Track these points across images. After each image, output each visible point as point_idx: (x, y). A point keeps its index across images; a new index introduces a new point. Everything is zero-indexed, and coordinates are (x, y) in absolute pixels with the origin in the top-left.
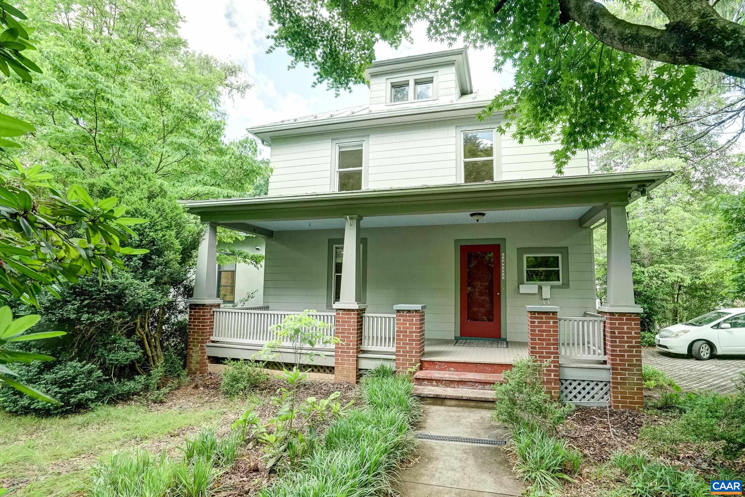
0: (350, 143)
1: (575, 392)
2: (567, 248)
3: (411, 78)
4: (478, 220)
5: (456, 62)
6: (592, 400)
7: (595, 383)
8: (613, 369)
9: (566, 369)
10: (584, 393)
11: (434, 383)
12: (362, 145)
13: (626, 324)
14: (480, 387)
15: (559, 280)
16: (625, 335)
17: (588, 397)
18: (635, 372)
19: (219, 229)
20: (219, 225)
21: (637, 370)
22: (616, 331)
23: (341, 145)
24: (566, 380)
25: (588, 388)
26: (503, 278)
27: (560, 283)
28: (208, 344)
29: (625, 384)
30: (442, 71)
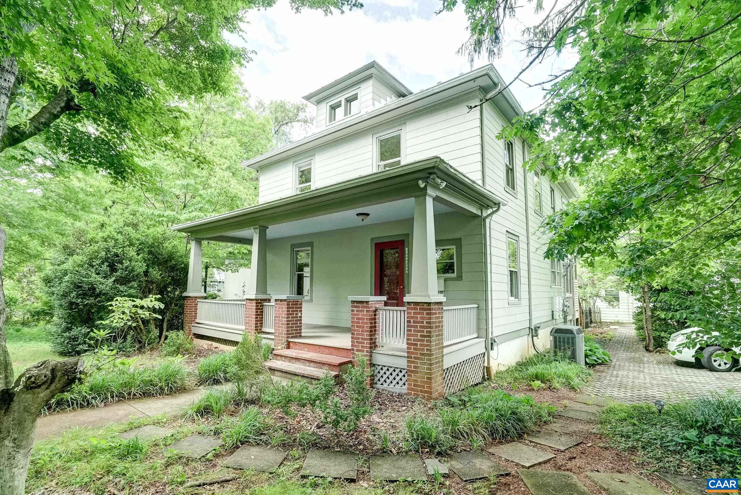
0: (303, 164)
1: (385, 377)
2: (461, 239)
3: (342, 98)
4: (363, 220)
5: (373, 75)
6: (397, 386)
7: (399, 370)
8: (408, 357)
9: (377, 355)
10: (391, 378)
11: (283, 359)
12: (311, 164)
13: (419, 313)
14: (308, 364)
15: (454, 272)
16: (418, 325)
17: (394, 382)
18: (425, 361)
19: (205, 243)
20: (203, 239)
21: (427, 360)
22: (412, 320)
23: (299, 165)
24: (379, 365)
25: (394, 374)
26: (407, 272)
27: (454, 275)
28: (193, 325)
29: (417, 372)
30: (363, 86)
